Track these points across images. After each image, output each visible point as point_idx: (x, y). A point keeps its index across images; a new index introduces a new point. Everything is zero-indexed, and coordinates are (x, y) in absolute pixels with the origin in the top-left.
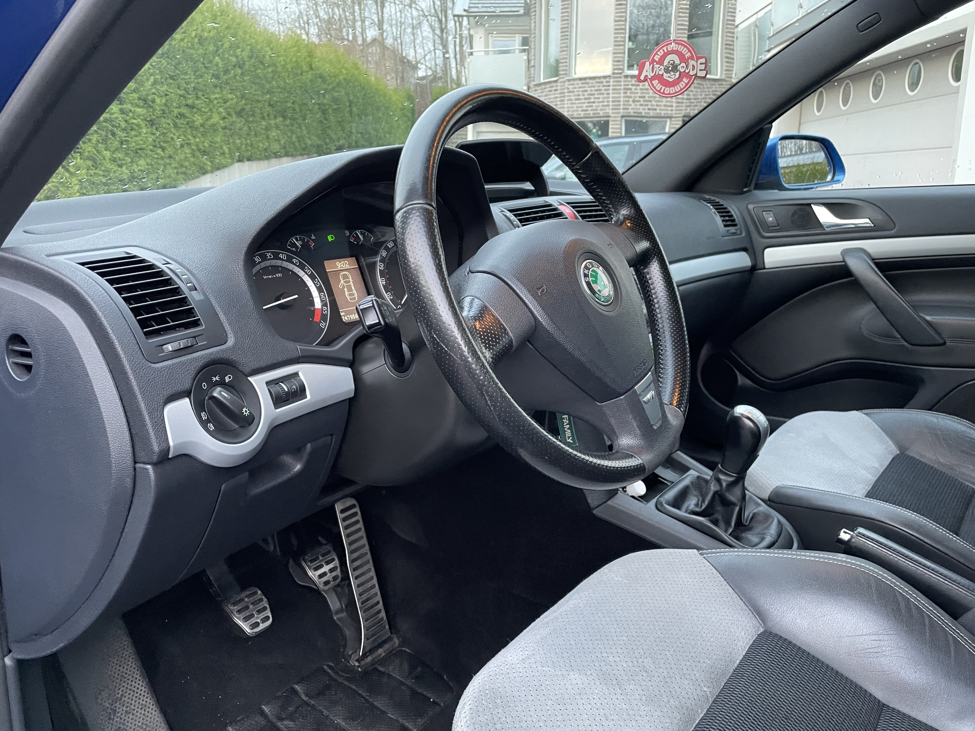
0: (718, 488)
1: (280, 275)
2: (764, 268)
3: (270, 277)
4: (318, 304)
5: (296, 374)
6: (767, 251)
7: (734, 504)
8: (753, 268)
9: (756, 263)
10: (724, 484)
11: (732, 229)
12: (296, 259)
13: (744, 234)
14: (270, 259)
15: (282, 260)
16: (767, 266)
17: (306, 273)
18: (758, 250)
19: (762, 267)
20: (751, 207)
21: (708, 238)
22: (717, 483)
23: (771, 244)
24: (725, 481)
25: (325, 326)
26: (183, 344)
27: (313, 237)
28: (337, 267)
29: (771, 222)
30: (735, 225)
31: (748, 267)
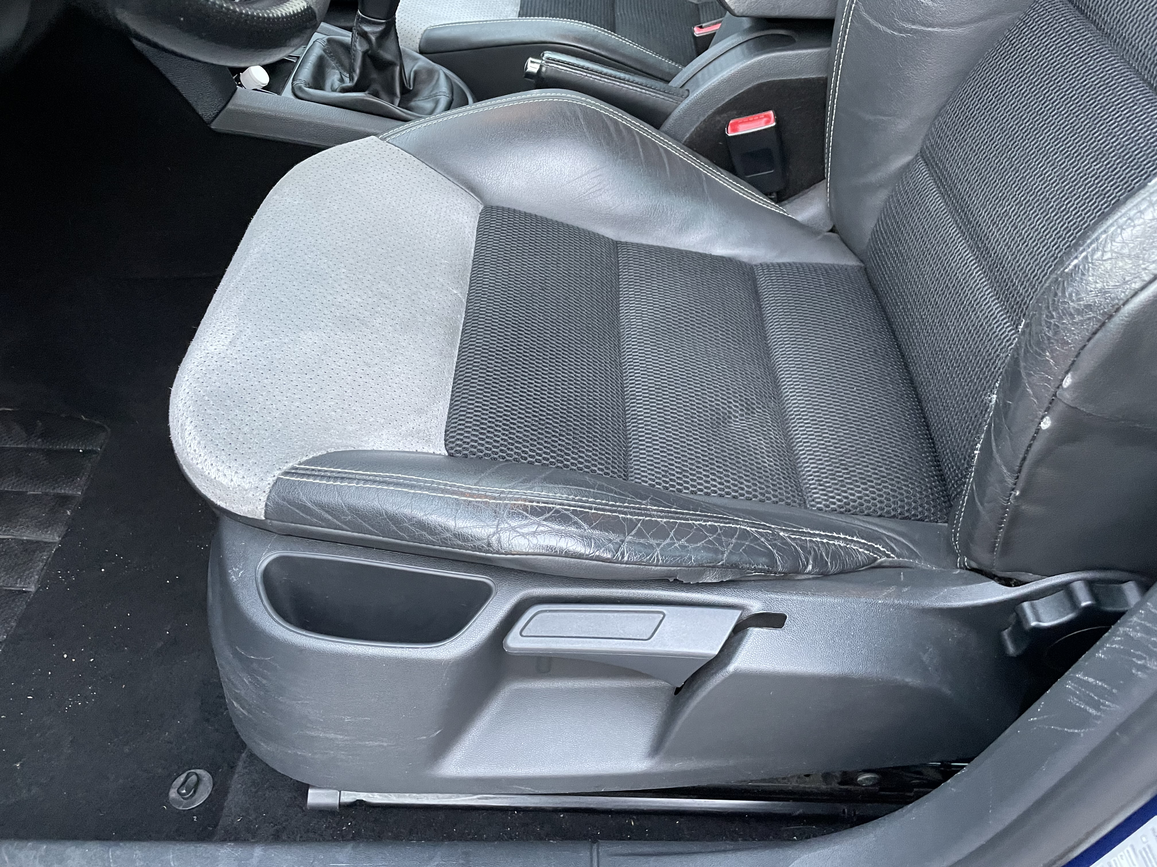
0: (366, 47)
7: (392, 64)
10: (373, 39)
22: (363, 39)
24: (374, 33)
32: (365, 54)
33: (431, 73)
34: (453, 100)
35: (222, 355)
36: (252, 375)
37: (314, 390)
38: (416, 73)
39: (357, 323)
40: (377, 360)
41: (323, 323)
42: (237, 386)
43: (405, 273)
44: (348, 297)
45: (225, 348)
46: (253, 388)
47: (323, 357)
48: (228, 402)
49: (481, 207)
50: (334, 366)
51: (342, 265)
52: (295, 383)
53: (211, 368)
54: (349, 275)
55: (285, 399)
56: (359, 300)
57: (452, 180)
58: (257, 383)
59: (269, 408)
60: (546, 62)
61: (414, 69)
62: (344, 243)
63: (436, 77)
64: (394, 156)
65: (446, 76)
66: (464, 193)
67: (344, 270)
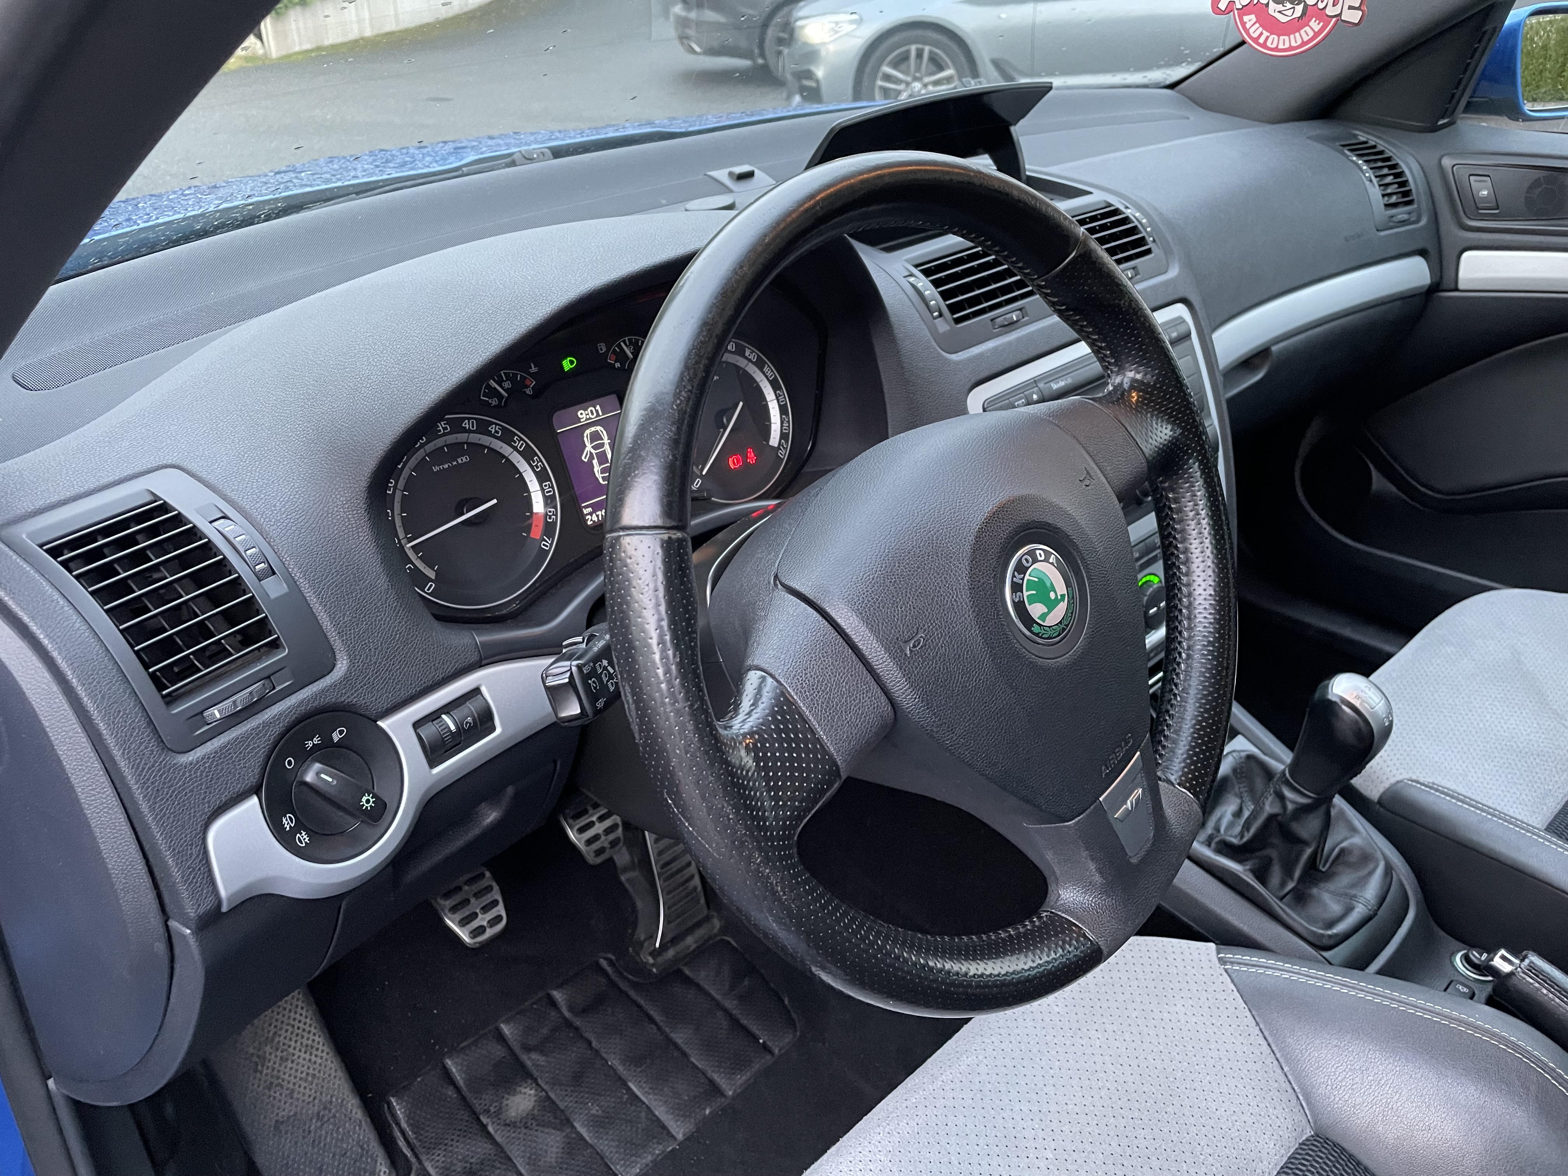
0: (1276, 809)
1: (465, 459)
2: (1456, 289)
3: (446, 466)
4: (538, 506)
5: (476, 691)
6: (1466, 254)
7: (1305, 843)
8: (1434, 288)
9: (1441, 277)
10: (1290, 807)
11: (1401, 213)
12: (496, 424)
13: (1423, 222)
14: (444, 435)
15: (469, 431)
16: (1461, 286)
17: (515, 448)
18: (1449, 252)
19: (1452, 286)
20: (1447, 162)
21: (1346, 240)
22: (1277, 800)
23: (1476, 243)
24: (1293, 802)
25: (551, 545)
26: (241, 699)
27: (534, 369)
28: (578, 420)
29: (1484, 199)
30: (1410, 203)
31: (1422, 287)
32: (1272, 818)
33: (1366, 858)
34: (1375, 914)
38: (1342, 851)
49: (1309, 1133)
51: (1053, 1145)
57: (1286, 1069)
60: (1524, 973)
61: (1344, 845)
62: (1077, 1109)
63: (1371, 866)
64: (1222, 996)
65: (1389, 870)
66: (1294, 1101)
67: (1050, 1156)
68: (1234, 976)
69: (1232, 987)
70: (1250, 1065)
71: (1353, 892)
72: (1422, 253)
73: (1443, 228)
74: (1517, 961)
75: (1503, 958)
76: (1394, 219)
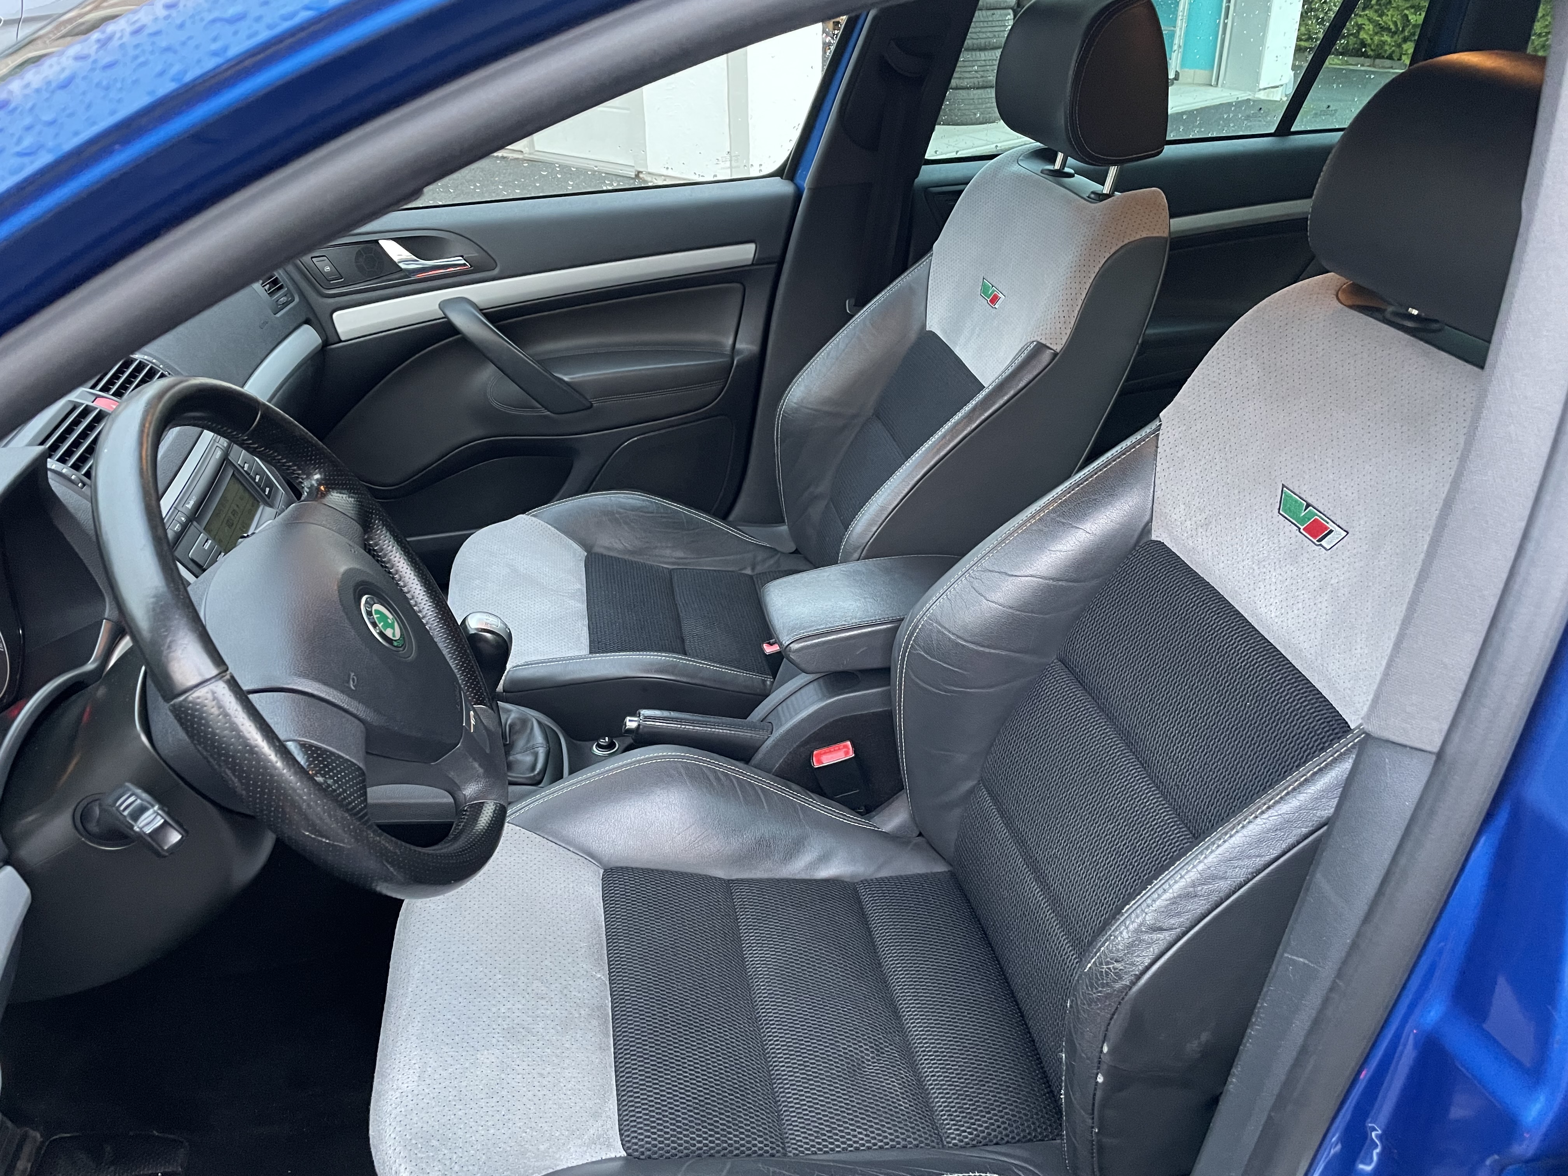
2: (341, 341)
6: (335, 315)
8: (326, 343)
9: (327, 336)
11: (281, 296)
13: (297, 299)
16: (343, 338)
18: (324, 319)
19: (336, 340)
21: (260, 326)
29: (330, 273)
30: (281, 288)
31: (318, 346)
34: (548, 750)
35: (416, 1092)
36: (447, 1109)
37: (503, 1113)
38: (510, 726)
39: (524, 1033)
40: (549, 1069)
41: (494, 1039)
42: (437, 1123)
43: (552, 966)
44: (509, 1005)
45: (415, 1083)
46: (451, 1122)
47: (503, 1076)
48: (434, 1142)
49: (602, 871)
50: (514, 1084)
51: (497, 970)
52: (485, 1109)
53: (409, 1108)
54: (505, 981)
55: (481, 1128)
56: (520, 1007)
57: (571, 849)
58: (453, 1117)
59: (470, 1142)
60: (645, 722)
61: (508, 723)
62: (493, 945)
63: (529, 725)
64: (517, 836)
65: (539, 723)
66: (586, 861)
67: (500, 976)
68: (514, 822)
69: (518, 828)
70: (555, 860)
71: (531, 744)
72: (307, 322)
73: (310, 300)
74: (636, 719)
75: (630, 720)
76: (279, 303)
